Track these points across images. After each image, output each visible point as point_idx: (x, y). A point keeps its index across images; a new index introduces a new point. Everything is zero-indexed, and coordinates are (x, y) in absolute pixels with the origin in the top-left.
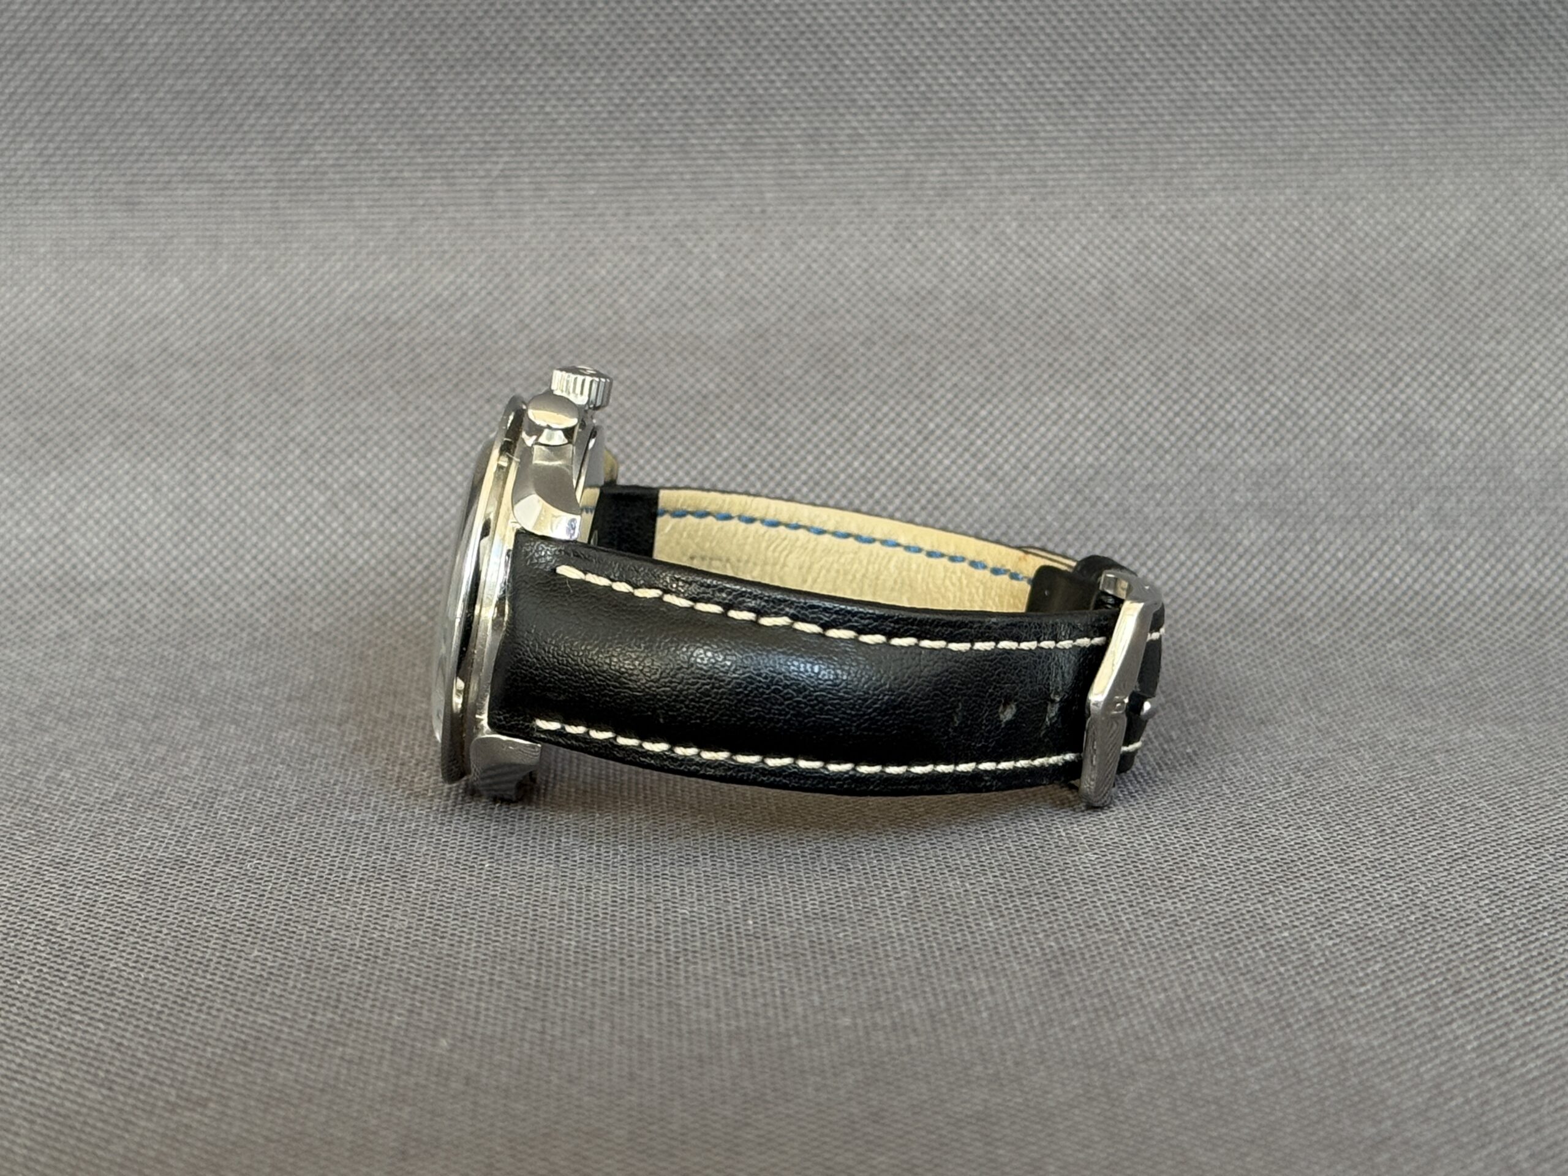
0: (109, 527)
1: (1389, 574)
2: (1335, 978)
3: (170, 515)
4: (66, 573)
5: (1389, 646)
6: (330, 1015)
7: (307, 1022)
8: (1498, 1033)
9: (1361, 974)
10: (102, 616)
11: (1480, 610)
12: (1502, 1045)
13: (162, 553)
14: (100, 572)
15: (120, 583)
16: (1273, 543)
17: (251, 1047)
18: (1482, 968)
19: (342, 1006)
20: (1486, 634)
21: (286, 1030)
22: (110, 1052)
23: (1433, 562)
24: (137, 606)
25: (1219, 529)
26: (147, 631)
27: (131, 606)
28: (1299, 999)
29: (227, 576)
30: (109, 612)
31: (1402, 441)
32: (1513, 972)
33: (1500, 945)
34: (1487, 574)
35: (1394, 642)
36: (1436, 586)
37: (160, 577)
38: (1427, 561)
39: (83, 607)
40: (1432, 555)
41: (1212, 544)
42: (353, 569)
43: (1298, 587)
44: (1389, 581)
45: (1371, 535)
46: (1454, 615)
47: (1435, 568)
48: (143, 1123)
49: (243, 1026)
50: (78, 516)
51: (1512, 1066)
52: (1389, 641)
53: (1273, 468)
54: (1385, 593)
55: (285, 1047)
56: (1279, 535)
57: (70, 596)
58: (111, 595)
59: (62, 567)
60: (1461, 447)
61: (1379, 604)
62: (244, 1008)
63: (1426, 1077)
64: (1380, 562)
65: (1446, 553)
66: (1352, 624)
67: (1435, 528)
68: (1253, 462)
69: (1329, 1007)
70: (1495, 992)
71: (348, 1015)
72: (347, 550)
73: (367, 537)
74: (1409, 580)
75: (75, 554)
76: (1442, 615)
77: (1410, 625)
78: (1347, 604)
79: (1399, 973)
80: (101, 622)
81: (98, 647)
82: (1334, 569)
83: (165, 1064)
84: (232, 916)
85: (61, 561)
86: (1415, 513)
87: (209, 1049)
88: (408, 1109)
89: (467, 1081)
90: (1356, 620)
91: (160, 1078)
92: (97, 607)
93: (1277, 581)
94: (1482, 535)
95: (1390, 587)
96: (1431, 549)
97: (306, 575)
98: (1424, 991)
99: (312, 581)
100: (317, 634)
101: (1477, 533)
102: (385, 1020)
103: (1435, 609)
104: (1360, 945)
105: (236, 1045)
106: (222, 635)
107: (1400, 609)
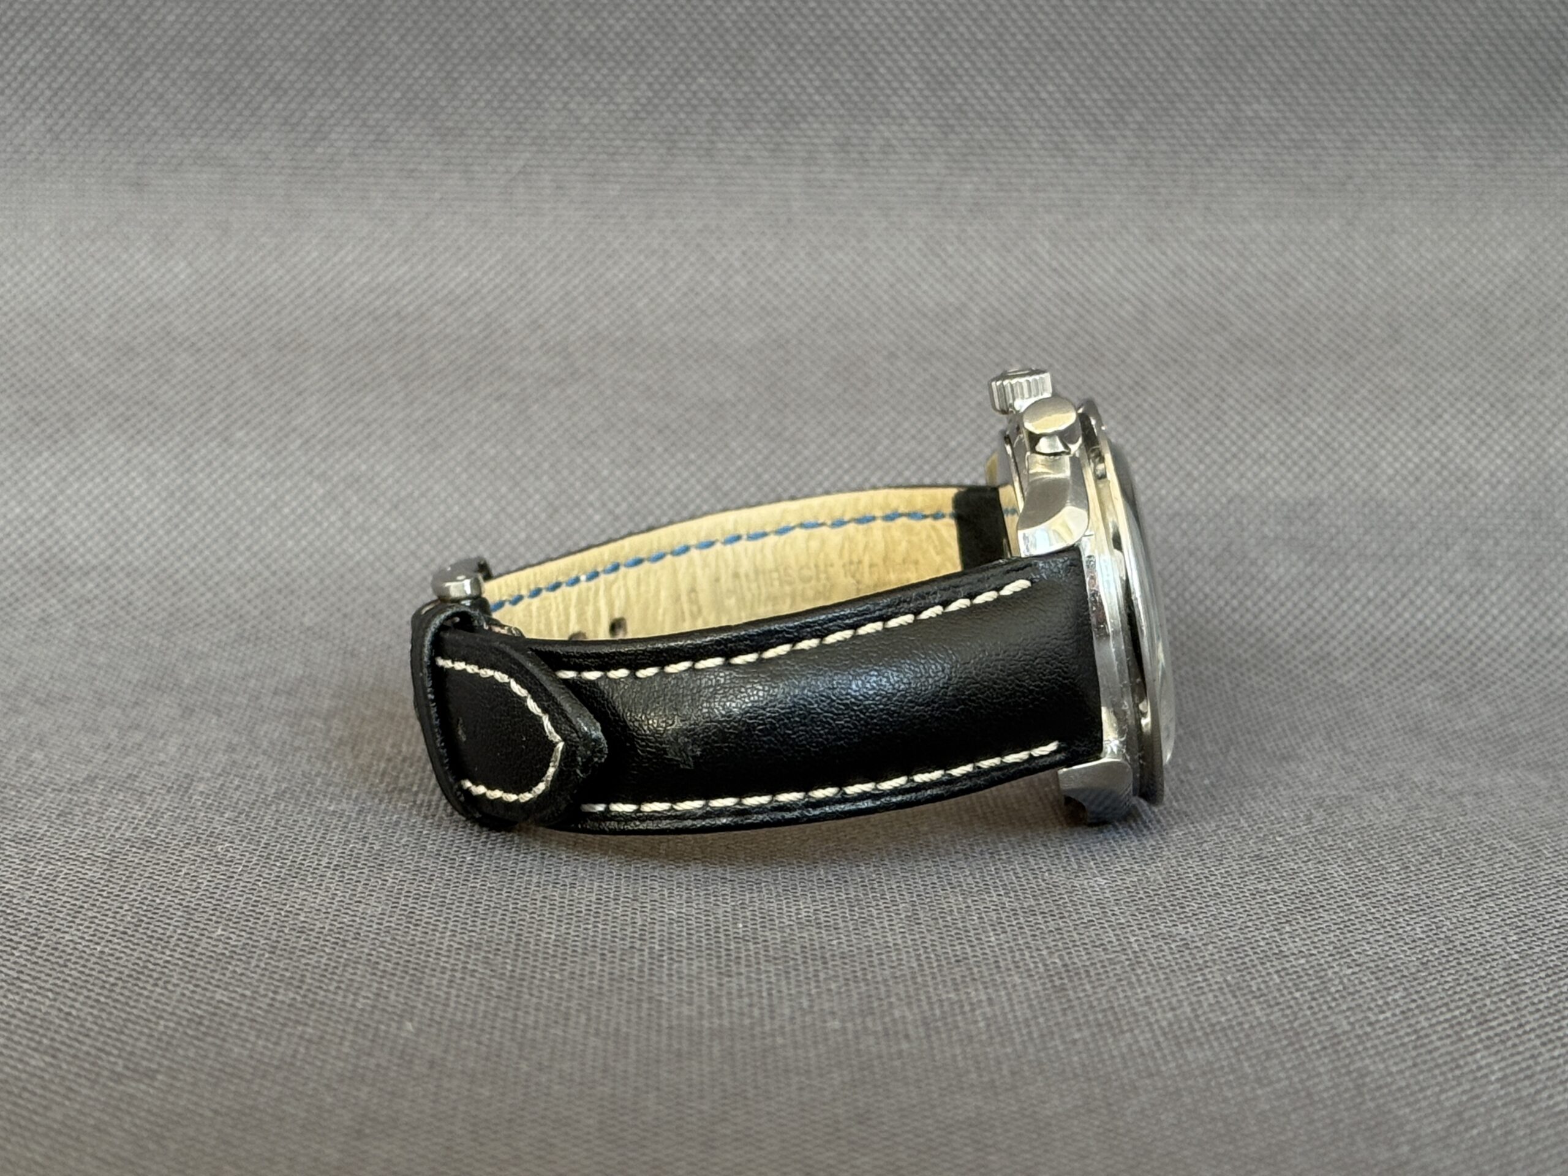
0: (101, 511)
1: (1420, 616)
2: (1353, 1004)
3: (164, 500)
4: (54, 556)
5: (1418, 688)
6: (291, 995)
7: (268, 1001)
8: (1524, 1065)
9: (1380, 1002)
10: (88, 602)
11: (1514, 656)
12: (1527, 1077)
13: (153, 539)
14: (88, 557)
15: (108, 568)
16: (1302, 578)
17: (206, 1023)
18: (1509, 1002)
19: (305, 987)
20: (1519, 680)
21: (244, 1007)
22: (57, 1021)
23: (1466, 605)
24: (125, 593)
25: (1247, 562)
26: (134, 618)
27: (118, 593)
28: (1314, 1024)
29: (219, 566)
30: (96, 597)
31: (1439, 480)
32: (1541, 1006)
33: (1528, 980)
34: (1523, 619)
35: (1423, 685)
36: (1469, 630)
37: (150, 564)
38: (1460, 604)
39: (69, 591)
40: (1466, 598)
41: (1238, 578)
42: (350, 564)
43: (1326, 625)
44: (1421, 623)
45: (1403, 575)
46: (1486, 660)
47: (1468, 611)
48: (84, 1091)
49: (200, 1001)
50: (69, 498)
51: (1538, 1098)
52: (1418, 684)
53: (1305, 502)
54: (1416, 635)
55: (241, 1024)
56: (1308, 571)
57: (57, 579)
58: (98, 580)
59: (49, 549)
60: (1501, 488)
61: (1409, 646)
62: (202, 984)
63: (1447, 1104)
64: (1412, 602)
65: (1480, 598)
66: (1379, 665)
67: (1471, 571)
68: (1284, 495)
69: (1345, 1033)
70: (1521, 1026)
71: (311, 995)
72: (345, 545)
73: (367, 532)
74: (1442, 623)
75: (64, 537)
76: (1474, 660)
77: (1441, 668)
78: (1376, 644)
79: (1420, 1002)
80: (87, 607)
81: (82, 633)
82: (1364, 607)
83: (114, 1035)
84: (198, 896)
85: (49, 543)
86: (1450, 554)
87: (162, 1022)
88: (366, 1089)
89: (432, 1064)
90: (1385, 661)
91: (107, 1048)
92: (83, 591)
93: (1304, 618)
94: (1519, 580)
95: (1421, 629)
96: (1465, 592)
97: (301, 568)
98: (1446, 1020)
99: (307, 574)
100: (309, 629)
101: (1513, 578)
102: (349, 1002)
103: (1467, 654)
104: (1380, 974)
105: (189, 1020)
106: (211, 625)
107: (1431, 652)
